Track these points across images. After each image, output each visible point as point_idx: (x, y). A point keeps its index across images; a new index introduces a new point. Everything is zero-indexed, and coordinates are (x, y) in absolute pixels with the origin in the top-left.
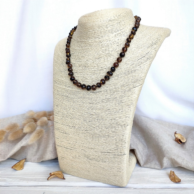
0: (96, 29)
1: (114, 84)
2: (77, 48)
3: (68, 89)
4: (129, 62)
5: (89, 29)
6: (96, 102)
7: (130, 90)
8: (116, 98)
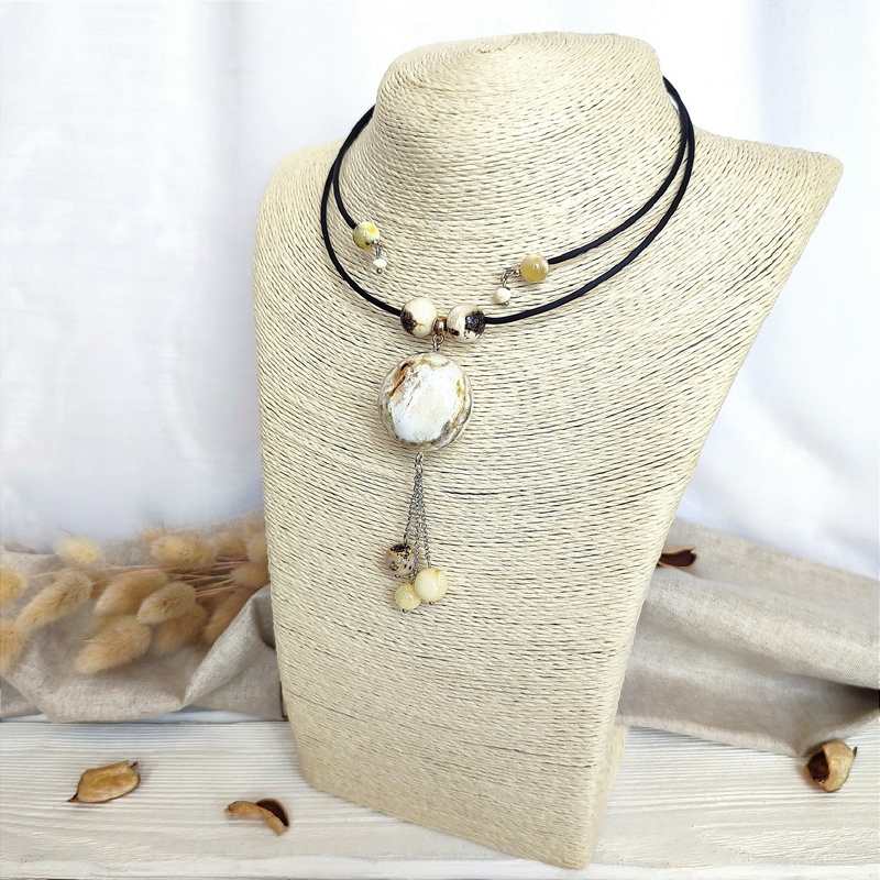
0: (477, 177)
1: (557, 465)
3: (334, 455)
4: (633, 362)
5: (441, 170)
6: (471, 540)
7: (632, 500)
8: (564, 531)
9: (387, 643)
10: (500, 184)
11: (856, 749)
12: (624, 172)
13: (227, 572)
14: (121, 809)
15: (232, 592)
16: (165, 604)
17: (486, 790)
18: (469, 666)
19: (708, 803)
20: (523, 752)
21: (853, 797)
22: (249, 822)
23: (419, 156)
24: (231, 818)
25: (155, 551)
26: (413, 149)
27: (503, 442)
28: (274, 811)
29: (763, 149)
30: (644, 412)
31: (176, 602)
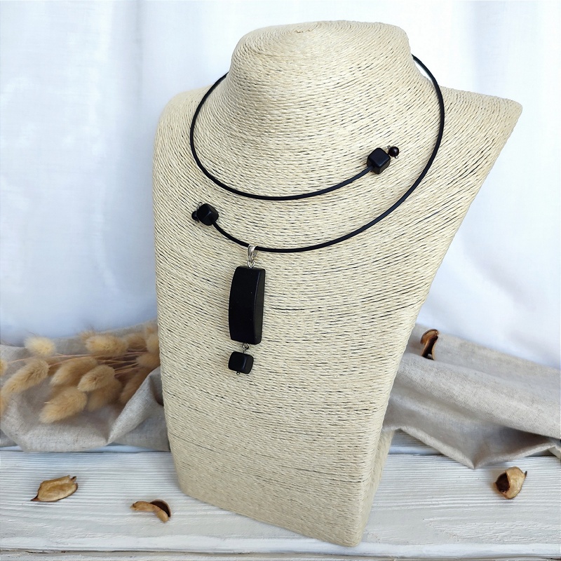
0: (294, 110)
1: (342, 292)
2: (229, 156)
3: (202, 285)
4: (390, 228)
5: (271, 106)
6: (287, 338)
7: (388, 314)
8: (346, 333)
9: (234, 403)
10: (308, 115)
11: (526, 472)
12: (386, 109)
13: (134, 358)
14: (65, 506)
15: (137, 371)
16: (95, 379)
17: (295, 497)
18: (285, 418)
19: (433, 505)
20: (319, 472)
21: (524, 502)
22: (146, 514)
23: (258, 96)
24: (135, 511)
25: (89, 346)
26: (254, 93)
27: (308, 278)
28: (162, 507)
29: (472, 96)
30: (396, 259)
31: (102, 377)
